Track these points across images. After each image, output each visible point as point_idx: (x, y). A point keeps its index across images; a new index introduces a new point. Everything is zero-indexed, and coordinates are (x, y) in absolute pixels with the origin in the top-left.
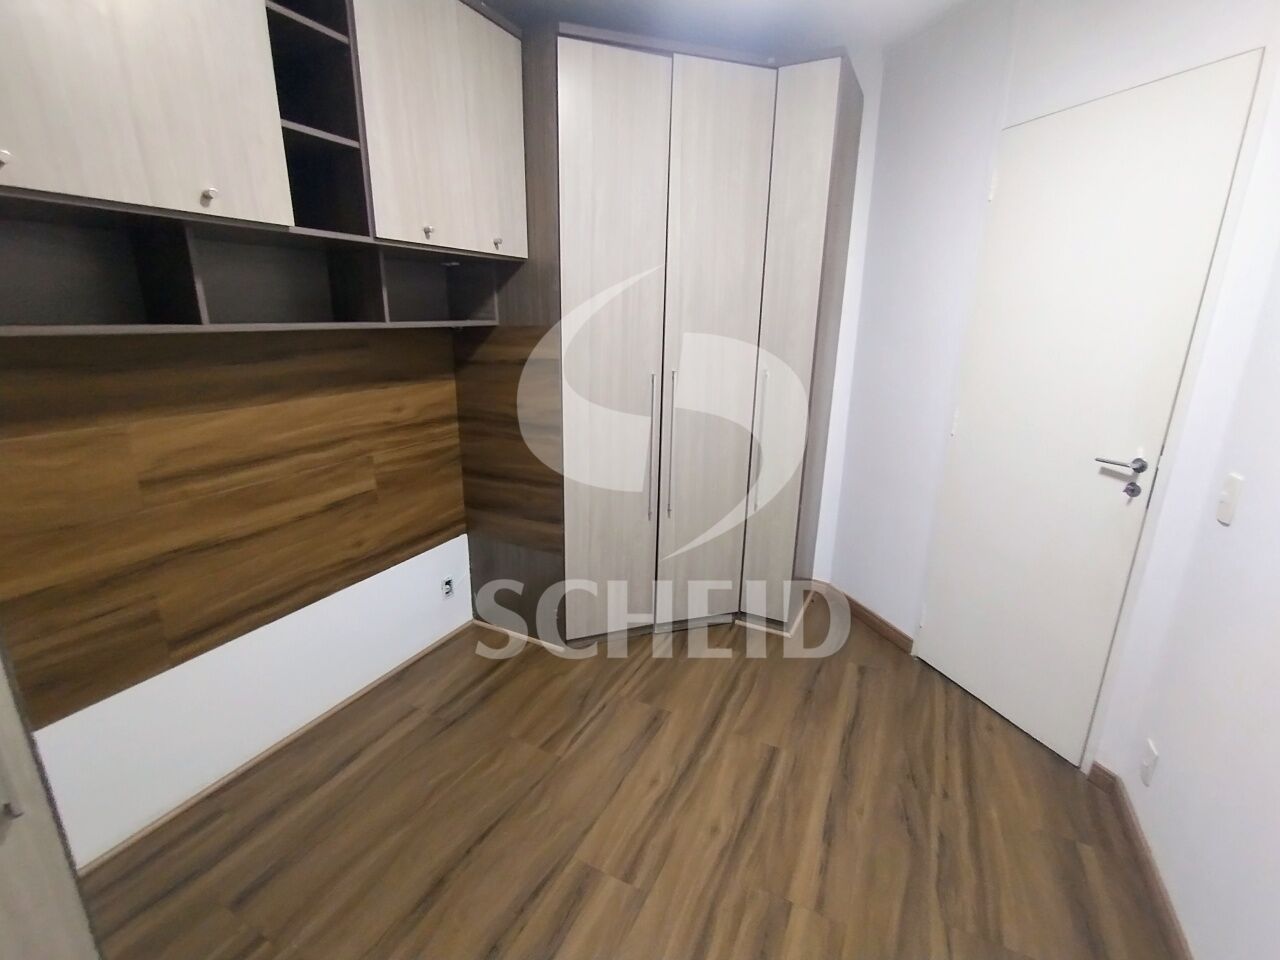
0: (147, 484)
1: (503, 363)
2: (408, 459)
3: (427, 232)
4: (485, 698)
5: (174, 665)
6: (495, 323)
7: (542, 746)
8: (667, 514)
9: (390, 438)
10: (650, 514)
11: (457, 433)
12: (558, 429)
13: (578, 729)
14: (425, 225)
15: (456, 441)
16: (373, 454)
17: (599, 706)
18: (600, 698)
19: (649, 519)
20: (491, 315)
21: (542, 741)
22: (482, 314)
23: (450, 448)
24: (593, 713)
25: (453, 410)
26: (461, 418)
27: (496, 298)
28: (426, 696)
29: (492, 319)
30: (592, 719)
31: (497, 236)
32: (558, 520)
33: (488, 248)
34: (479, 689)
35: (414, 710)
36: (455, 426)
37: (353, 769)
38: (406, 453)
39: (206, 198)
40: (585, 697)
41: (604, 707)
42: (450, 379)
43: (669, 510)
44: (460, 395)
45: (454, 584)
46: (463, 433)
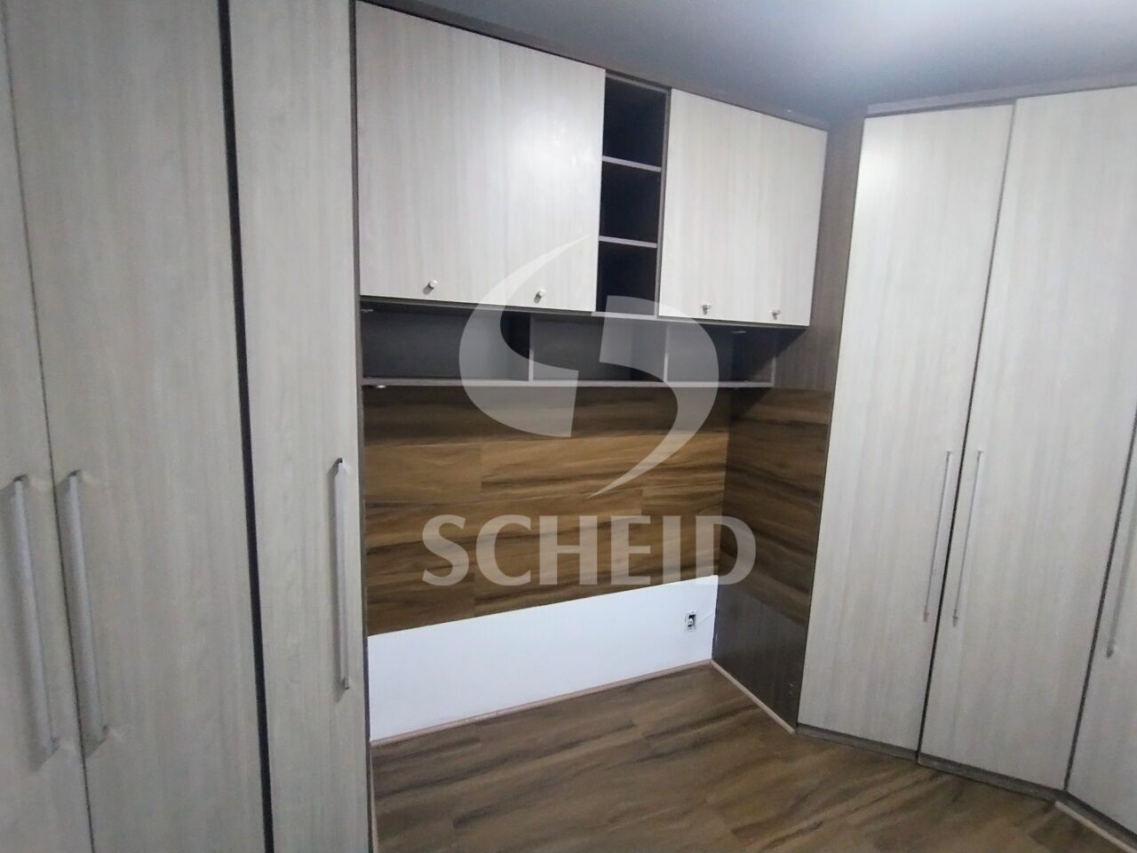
0: (486, 485)
1: (772, 423)
2: (675, 497)
3: (705, 309)
4: (697, 745)
5: (477, 615)
6: (770, 385)
7: (735, 832)
8: (951, 624)
9: (660, 477)
10: (926, 614)
11: (723, 481)
12: (818, 495)
13: (782, 834)
14: (704, 303)
15: (722, 488)
16: (642, 488)
17: (812, 821)
18: (817, 812)
19: (925, 620)
20: (768, 380)
21: (739, 824)
22: (758, 377)
23: (712, 494)
24: (805, 825)
25: (722, 460)
26: (729, 467)
27: (774, 363)
28: (648, 717)
29: (769, 381)
30: (801, 832)
31: (776, 308)
32: (807, 589)
33: (765, 318)
34: (690, 734)
35: (631, 726)
36: (722, 474)
37: (569, 755)
38: (673, 492)
39: (538, 297)
40: (802, 799)
41: (819, 825)
42: (721, 432)
43: (955, 618)
44: (731, 446)
45: (697, 618)
46: (727, 482)
